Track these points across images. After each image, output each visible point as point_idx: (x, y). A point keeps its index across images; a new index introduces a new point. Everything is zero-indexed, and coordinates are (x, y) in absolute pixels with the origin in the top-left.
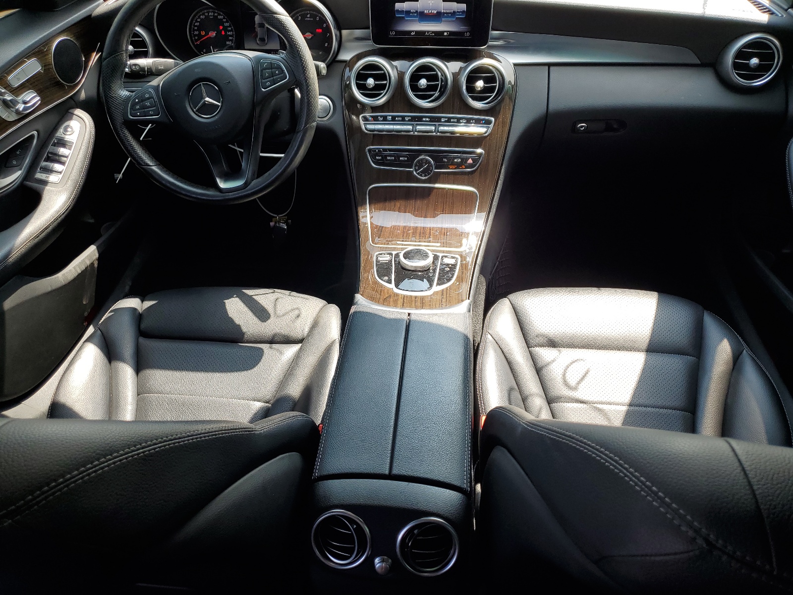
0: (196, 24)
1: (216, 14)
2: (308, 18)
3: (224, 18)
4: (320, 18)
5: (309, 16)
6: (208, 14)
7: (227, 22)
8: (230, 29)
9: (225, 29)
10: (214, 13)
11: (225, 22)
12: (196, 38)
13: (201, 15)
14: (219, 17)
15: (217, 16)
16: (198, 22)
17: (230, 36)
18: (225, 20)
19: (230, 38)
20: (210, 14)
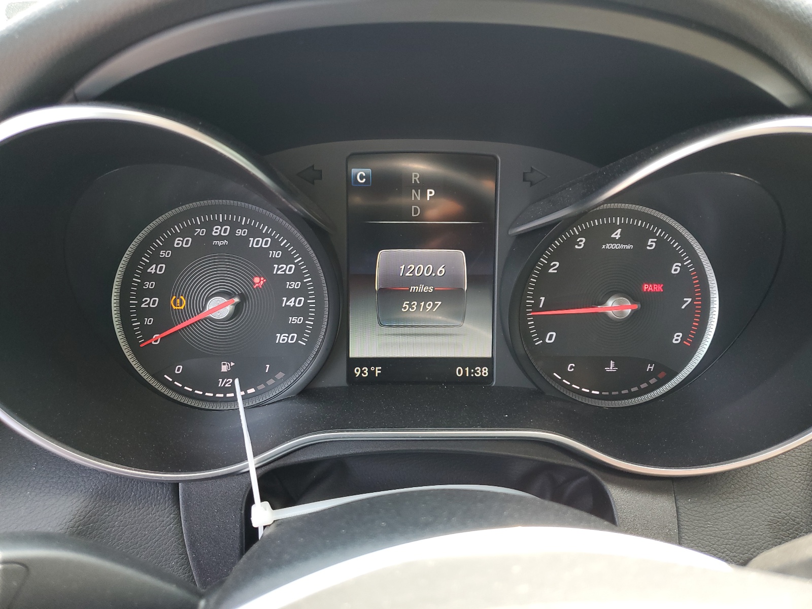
0: (152, 270)
1: (239, 232)
2: (614, 241)
3: (275, 245)
4: (660, 241)
5: (617, 235)
6: (210, 230)
7: (287, 259)
8: (295, 285)
9: (277, 285)
10: (235, 226)
11: (279, 261)
12: (149, 321)
13: (177, 235)
14: (253, 243)
15: (245, 240)
16: (164, 261)
17: (295, 311)
18: (277, 254)
19: (295, 320)
20: (216, 231)
